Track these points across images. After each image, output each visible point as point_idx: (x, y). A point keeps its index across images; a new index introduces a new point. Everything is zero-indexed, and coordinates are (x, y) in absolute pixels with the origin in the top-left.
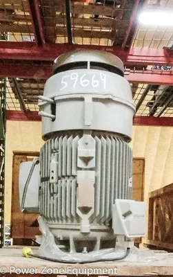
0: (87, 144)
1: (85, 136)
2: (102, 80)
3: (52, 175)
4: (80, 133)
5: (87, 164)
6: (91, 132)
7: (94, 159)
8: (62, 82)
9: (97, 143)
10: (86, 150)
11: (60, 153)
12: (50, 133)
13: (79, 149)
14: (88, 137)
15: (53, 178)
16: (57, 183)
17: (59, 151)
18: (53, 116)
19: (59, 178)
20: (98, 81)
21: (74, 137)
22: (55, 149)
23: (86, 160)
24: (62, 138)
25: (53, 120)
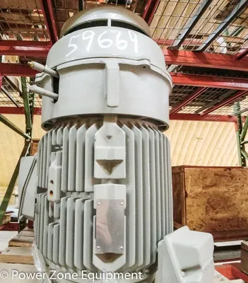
0: (109, 137)
1: (106, 125)
2: (133, 40)
3: (50, 187)
4: (98, 119)
5: (110, 171)
6: (116, 119)
7: (124, 164)
8: (70, 45)
9: (127, 137)
10: (109, 148)
11: (64, 151)
12: (50, 121)
13: (96, 147)
14: (111, 127)
15: (51, 192)
16: (59, 202)
17: (64, 147)
18: (55, 95)
19: (63, 194)
20: (126, 42)
21: (88, 127)
22: (57, 146)
23: (110, 165)
24: (69, 129)
25: (55, 100)
